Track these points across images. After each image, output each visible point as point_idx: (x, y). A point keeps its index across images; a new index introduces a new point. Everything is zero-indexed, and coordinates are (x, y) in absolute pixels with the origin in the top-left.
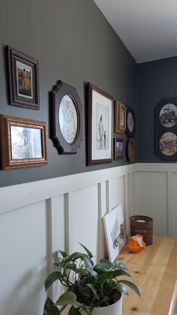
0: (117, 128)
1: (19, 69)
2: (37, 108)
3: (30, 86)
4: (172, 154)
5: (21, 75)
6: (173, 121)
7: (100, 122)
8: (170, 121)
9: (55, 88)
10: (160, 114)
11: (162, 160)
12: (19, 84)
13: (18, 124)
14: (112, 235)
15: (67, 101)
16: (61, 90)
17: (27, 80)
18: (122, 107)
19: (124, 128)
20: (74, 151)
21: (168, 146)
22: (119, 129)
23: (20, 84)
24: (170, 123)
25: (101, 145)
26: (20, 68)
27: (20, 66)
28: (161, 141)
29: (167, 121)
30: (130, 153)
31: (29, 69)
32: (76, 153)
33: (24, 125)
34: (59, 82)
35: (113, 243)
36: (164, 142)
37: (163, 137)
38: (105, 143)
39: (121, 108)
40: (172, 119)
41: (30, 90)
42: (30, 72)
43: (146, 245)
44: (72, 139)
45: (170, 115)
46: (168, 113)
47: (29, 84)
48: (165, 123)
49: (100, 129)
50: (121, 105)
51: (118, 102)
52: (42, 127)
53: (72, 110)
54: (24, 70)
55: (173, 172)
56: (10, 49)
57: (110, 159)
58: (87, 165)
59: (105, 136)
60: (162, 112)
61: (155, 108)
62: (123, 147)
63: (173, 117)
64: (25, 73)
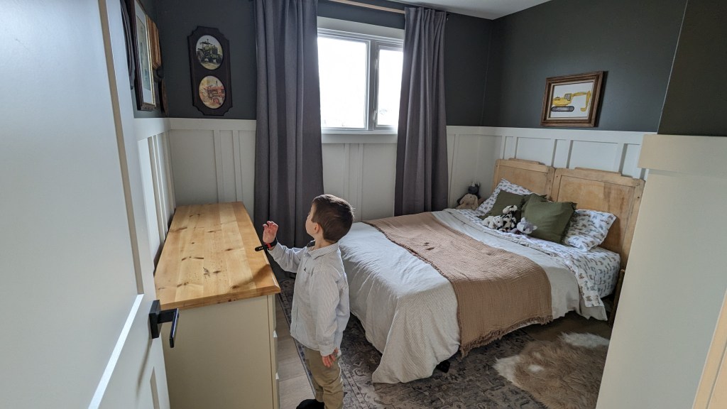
4: (217, 106)
6: (215, 61)
8: (211, 60)
10: (197, 48)
21: (211, 96)
24: (212, 64)
28: (201, 87)
29: (207, 60)
36: (205, 89)
37: (202, 81)
40: (214, 59)
45: (211, 52)
46: (208, 48)
48: (203, 61)
55: (220, 131)
60: (199, 46)
63: (215, 56)
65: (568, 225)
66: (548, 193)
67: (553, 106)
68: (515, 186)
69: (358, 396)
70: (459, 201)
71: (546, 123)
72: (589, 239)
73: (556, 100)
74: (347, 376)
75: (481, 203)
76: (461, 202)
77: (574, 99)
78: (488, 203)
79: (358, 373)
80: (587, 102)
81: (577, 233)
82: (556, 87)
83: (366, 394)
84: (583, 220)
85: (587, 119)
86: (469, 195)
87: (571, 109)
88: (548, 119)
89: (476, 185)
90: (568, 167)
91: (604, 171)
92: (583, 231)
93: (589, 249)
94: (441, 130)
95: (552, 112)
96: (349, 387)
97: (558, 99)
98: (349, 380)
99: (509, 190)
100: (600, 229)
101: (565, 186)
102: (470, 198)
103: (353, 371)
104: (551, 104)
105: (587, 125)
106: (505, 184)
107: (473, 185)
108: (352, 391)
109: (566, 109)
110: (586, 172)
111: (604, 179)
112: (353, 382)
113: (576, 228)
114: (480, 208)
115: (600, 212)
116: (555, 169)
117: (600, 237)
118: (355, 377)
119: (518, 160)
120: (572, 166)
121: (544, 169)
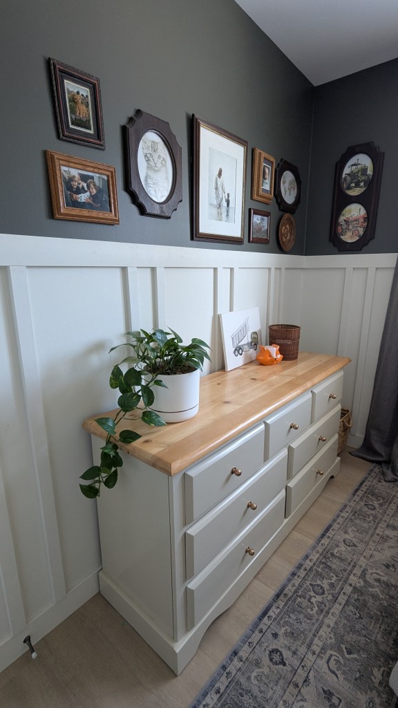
0: (255, 193)
1: (69, 92)
2: (101, 147)
3: (89, 115)
4: (356, 239)
5: (73, 100)
6: (362, 184)
7: (217, 178)
8: (357, 185)
9: (131, 120)
10: (344, 173)
11: (339, 251)
12: (70, 112)
13: (71, 164)
14: (233, 339)
15: (153, 142)
16: (139, 122)
17: (84, 107)
18: (264, 158)
19: (271, 194)
20: (167, 215)
21: (351, 227)
22: (258, 195)
23: (73, 112)
24: (358, 189)
25: (220, 214)
26: (71, 90)
27: (70, 86)
28: (342, 219)
29: (353, 185)
30: (286, 238)
31: (85, 91)
32: (169, 218)
33: (80, 166)
34: (138, 112)
35: (234, 349)
36: (345, 220)
37: (344, 212)
38: (228, 212)
39: (262, 160)
40: (362, 181)
41: (89, 121)
42: (87, 96)
43: (284, 359)
44: (162, 197)
45: (360, 174)
46: (357, 170)
47: (86, 112)
48: (349, 188)
49: (217, 189)
50: (264, 155)
51: (258, 151)
52: (107, 173)
53: (162, 155)
54: (78, 93)
55: (354, 268)
56: (54, 63)
57: (237, 238)
58: (192, 239)
59: (228, 202)
60: (347, 170)
61: (337, 163)
62: (270, 224)
63: (363, 178)
64: (79, 98)
69: (291, 686)
74: (314, 647)
79: (332, 662)
83: (304, 700)
96: (296, 663)
98: (310, 655)
103: (329, 652)
108: (295, 672)
112: (309, 664)
118: (322, 663)
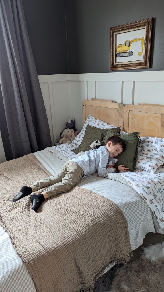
65: (136, 152)
66: (121, 125)
67: (118, 52)
68: (97, 121)
70: (61, 135)
71: (114, 68)
72: (154, 162)
73: (119, 47)
75: (76, 135)
76: (62, 136)
77: (132, 45)
78: (80, 137)
80: (142, 47)
81: (145, 158)
82: (118, 35)
84: (148, 145)
85: (143, 61)
86: (68, 130)
87: (131, 54)
88: (115, 64)
89: (72, 121)
90: (133, 104)
91: (159, 105)
92: (149, 156)
93: (155, 170)
94: (33, 79)
95: (117, 58)
97: (121, 46)
99: (93, 125)
100: (161, 153)
101: (133, 118)
102: (69, 132)
104: (116, 51)
105: (143, 67)
106: (90, 119)
107: (70, 122)
109: (127, 54)
110: (146, 107)
111: (160, 112)
113: (143, 154)
114: (75, 141)
115: (159, 139)
116: (124, 105)
117: (161, 159)
119: (98, 99)
120: (136, 103)
121: (116, 106)
